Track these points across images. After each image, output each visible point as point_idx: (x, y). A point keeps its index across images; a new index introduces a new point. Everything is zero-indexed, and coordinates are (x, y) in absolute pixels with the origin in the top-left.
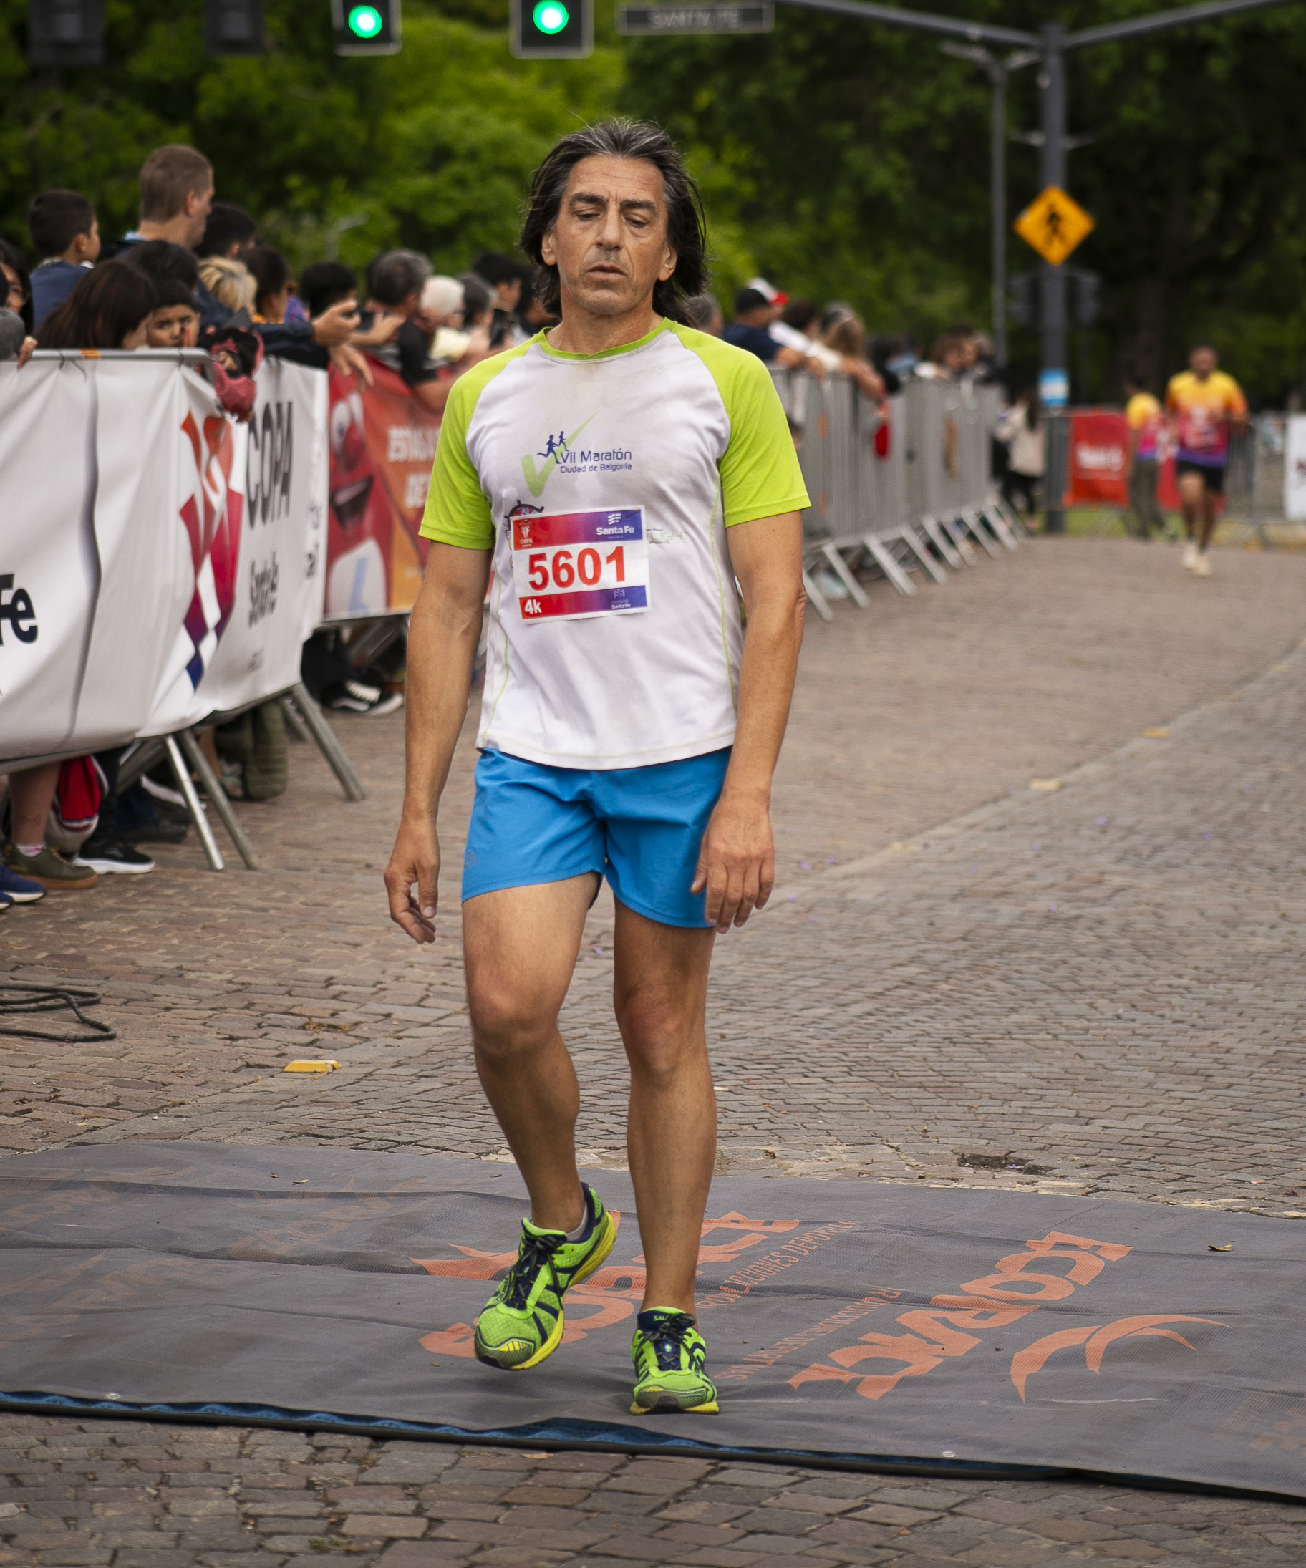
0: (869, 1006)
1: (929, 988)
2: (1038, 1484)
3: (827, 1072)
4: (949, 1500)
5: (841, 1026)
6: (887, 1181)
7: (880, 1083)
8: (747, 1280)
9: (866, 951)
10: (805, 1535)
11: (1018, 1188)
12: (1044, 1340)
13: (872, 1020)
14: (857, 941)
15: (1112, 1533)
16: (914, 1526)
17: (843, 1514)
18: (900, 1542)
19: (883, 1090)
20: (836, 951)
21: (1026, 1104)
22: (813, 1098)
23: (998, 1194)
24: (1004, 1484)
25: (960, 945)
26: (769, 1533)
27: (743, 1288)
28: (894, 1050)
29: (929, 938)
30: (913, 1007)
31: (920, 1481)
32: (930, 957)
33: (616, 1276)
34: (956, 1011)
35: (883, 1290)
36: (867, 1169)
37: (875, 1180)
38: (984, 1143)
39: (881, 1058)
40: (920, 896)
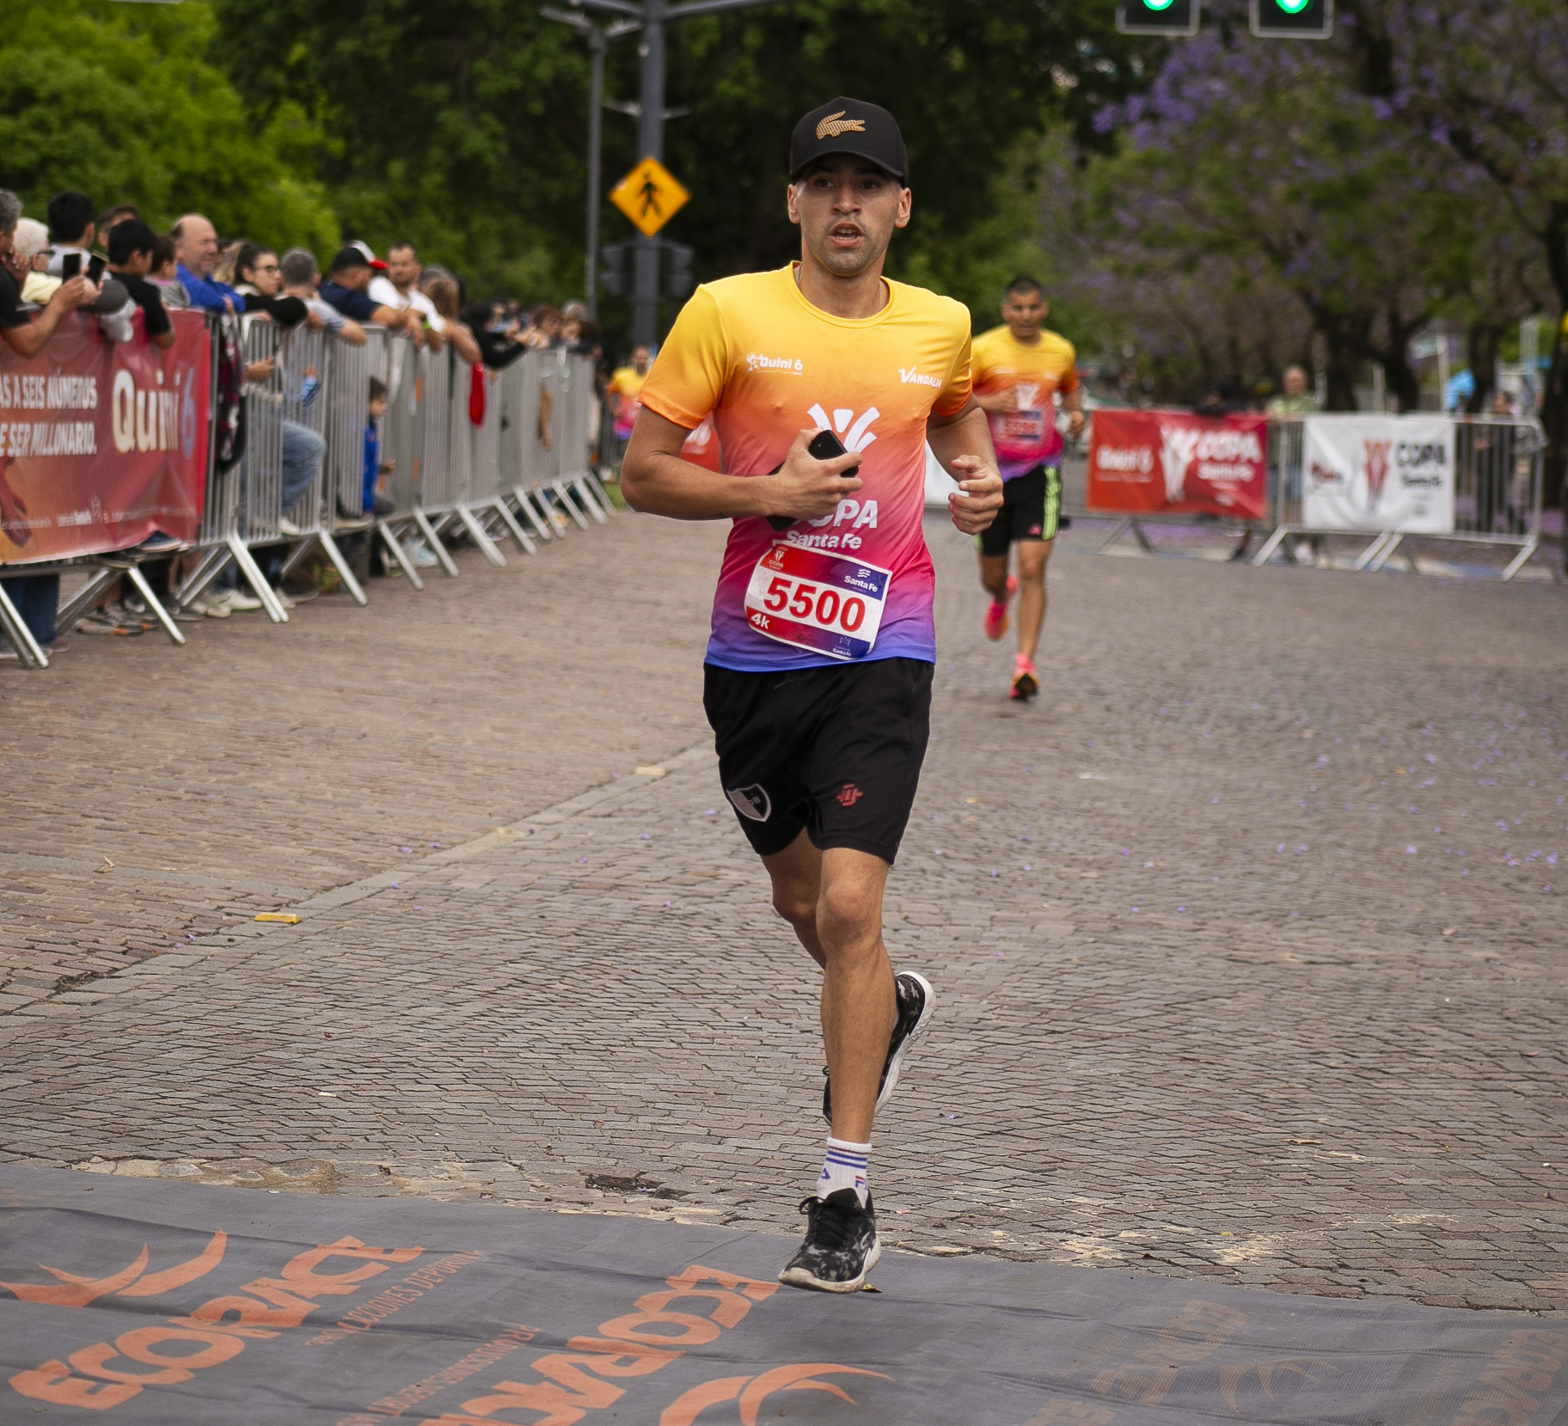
0: (481, 1005)
3: (441, 1078)
5: (453, 1027)
6: (512, 1204)
7: (497, 1092)
8: (368, 1317)
11: (651, 1213)
13: (485, 1021)
14: (463, 932)
19: (502, 1100)
20: (444, 944)
21: (654, 1119)
22: (427, 1107)
23: (631, 1221)
25: (573, 940)
27: (363, 1325)
28: (510, 1055)
29: (540, 930)
30: (527, 1008)
32: (545, 953)
33: (224, 1308)
34: (573, 1012)
36: (488, 1189)
37: (499, 1202)
38: (612, 1162)
39: (498, 1063)
40: (529, 887)
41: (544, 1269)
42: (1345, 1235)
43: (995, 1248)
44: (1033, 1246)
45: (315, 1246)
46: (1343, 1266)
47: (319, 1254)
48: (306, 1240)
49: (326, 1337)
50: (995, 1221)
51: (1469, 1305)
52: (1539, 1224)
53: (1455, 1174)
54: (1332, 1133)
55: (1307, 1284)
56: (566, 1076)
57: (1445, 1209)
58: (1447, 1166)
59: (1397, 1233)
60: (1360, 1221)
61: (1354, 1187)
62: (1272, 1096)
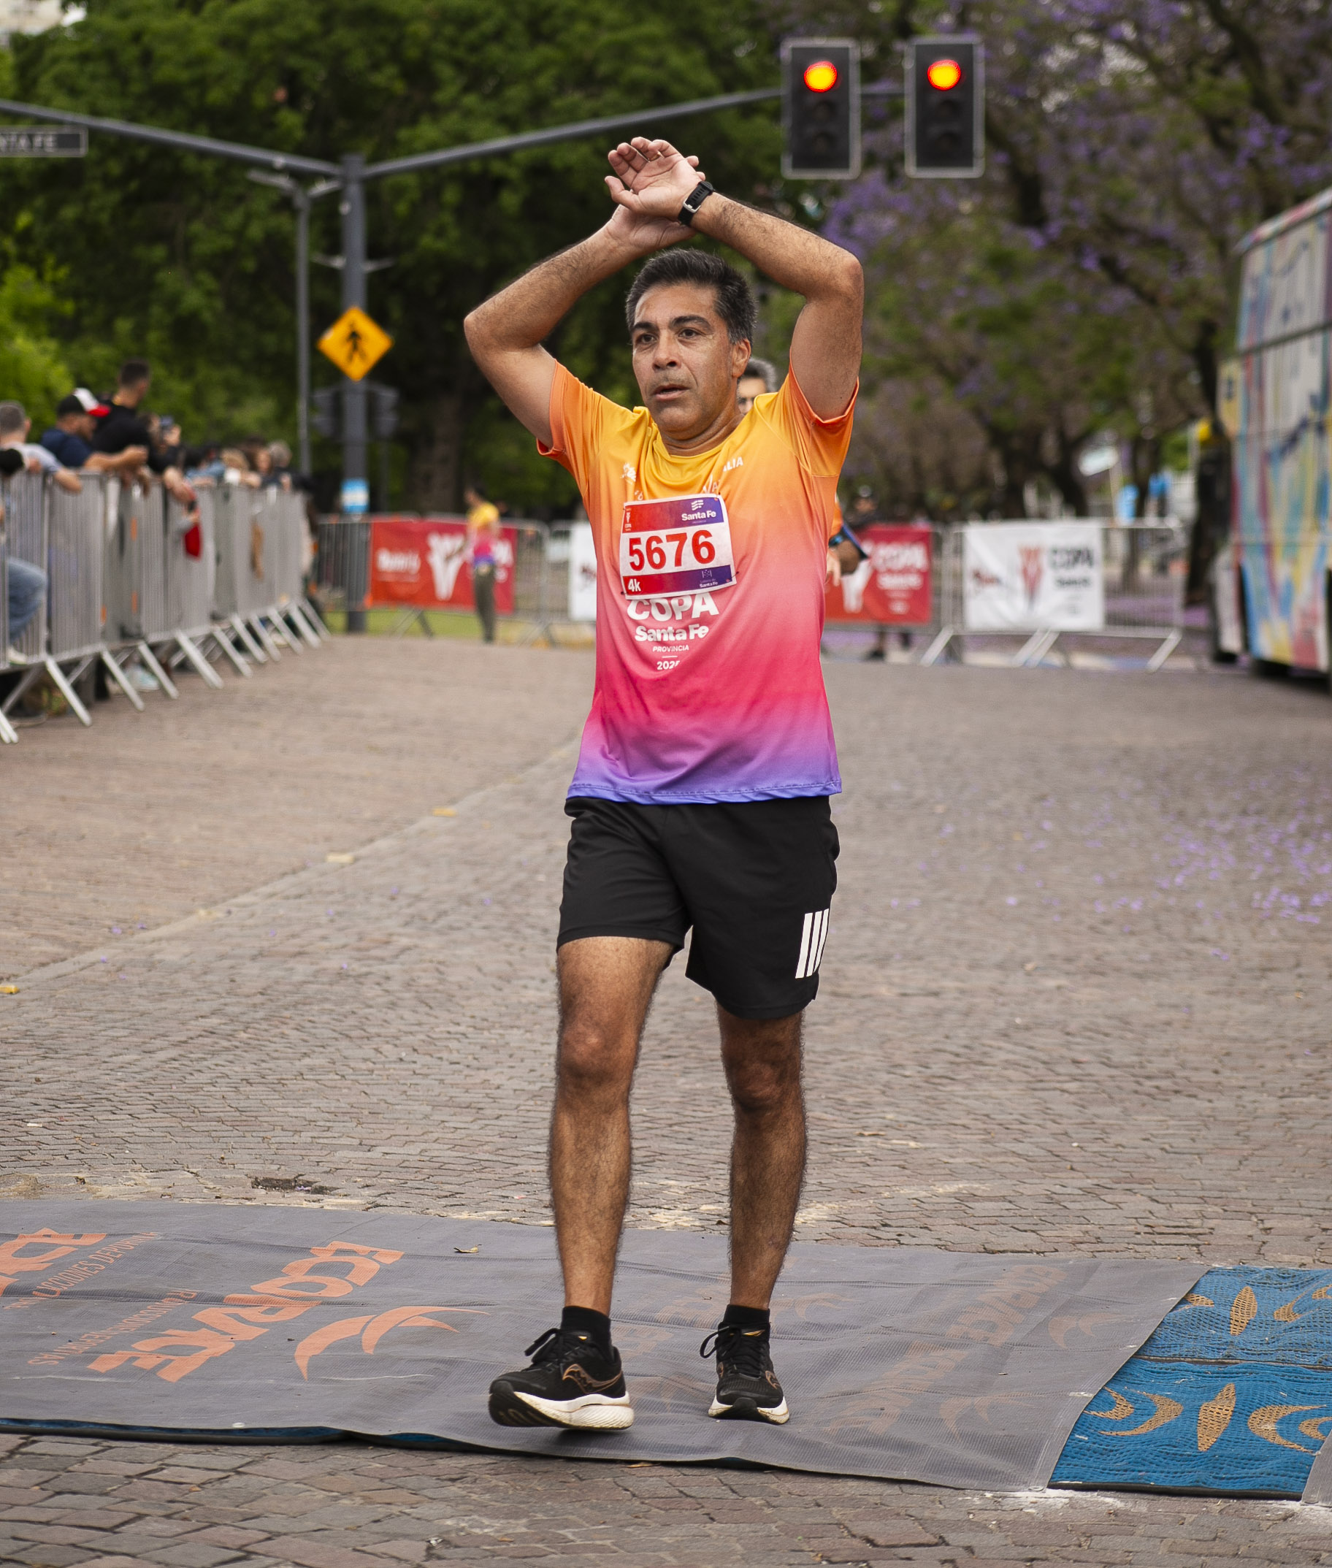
0: (173, 1053)
1: (229, 1037)
2: (315, 1447)
3: (134, 1109)
4: (236, 1462)
5: (147, 1070)
6: (187, 1201)
7: (182, 1119)
9: (171, 1005)
10: (107, 1494)
11: (305, 1204)
13: (176, 1064)
14: (163, 996)
15: (379, 1484)
16: (203, 1484)
17: (140, 1476)
18: (191, 1497)
19: (185, 1124)
20: (144, 1005)
21: (315, 1134)
22: (120, 1132)
23: (287, 1210)
24: (284, 1448)
25: (259, 999)
26: (74, 1493)
27: (54, 1293)
28: (195, 1090)
29: (230, 992)
30: (213, 1053)
31: (211, 1448)
32: (233, 1010)
34: (253, 1056)
35: (181, 1291)
36: (169, 1191)
37: (176, 1201)
38: (276, 1168)
39: (184, 1097)
40: (222, 957)
41: (208, 1243)
42: (891, 1202)
45: (16, 1236)
46: (885, 1225)
47: (19, 1243)
48: (9, 1232)
49: (24, 1303)
51: (986, 1251)
52: (1058, 1189)
53: (996, 1154)
54: (897, 1126)
55: (853, 1239)
56: (242, 1104)
57: (980, 1181)
58: (989, 1148)
59: (935, 1200)
60: (906, 1191)
61: (906, 1166)
62: (850, 1100)
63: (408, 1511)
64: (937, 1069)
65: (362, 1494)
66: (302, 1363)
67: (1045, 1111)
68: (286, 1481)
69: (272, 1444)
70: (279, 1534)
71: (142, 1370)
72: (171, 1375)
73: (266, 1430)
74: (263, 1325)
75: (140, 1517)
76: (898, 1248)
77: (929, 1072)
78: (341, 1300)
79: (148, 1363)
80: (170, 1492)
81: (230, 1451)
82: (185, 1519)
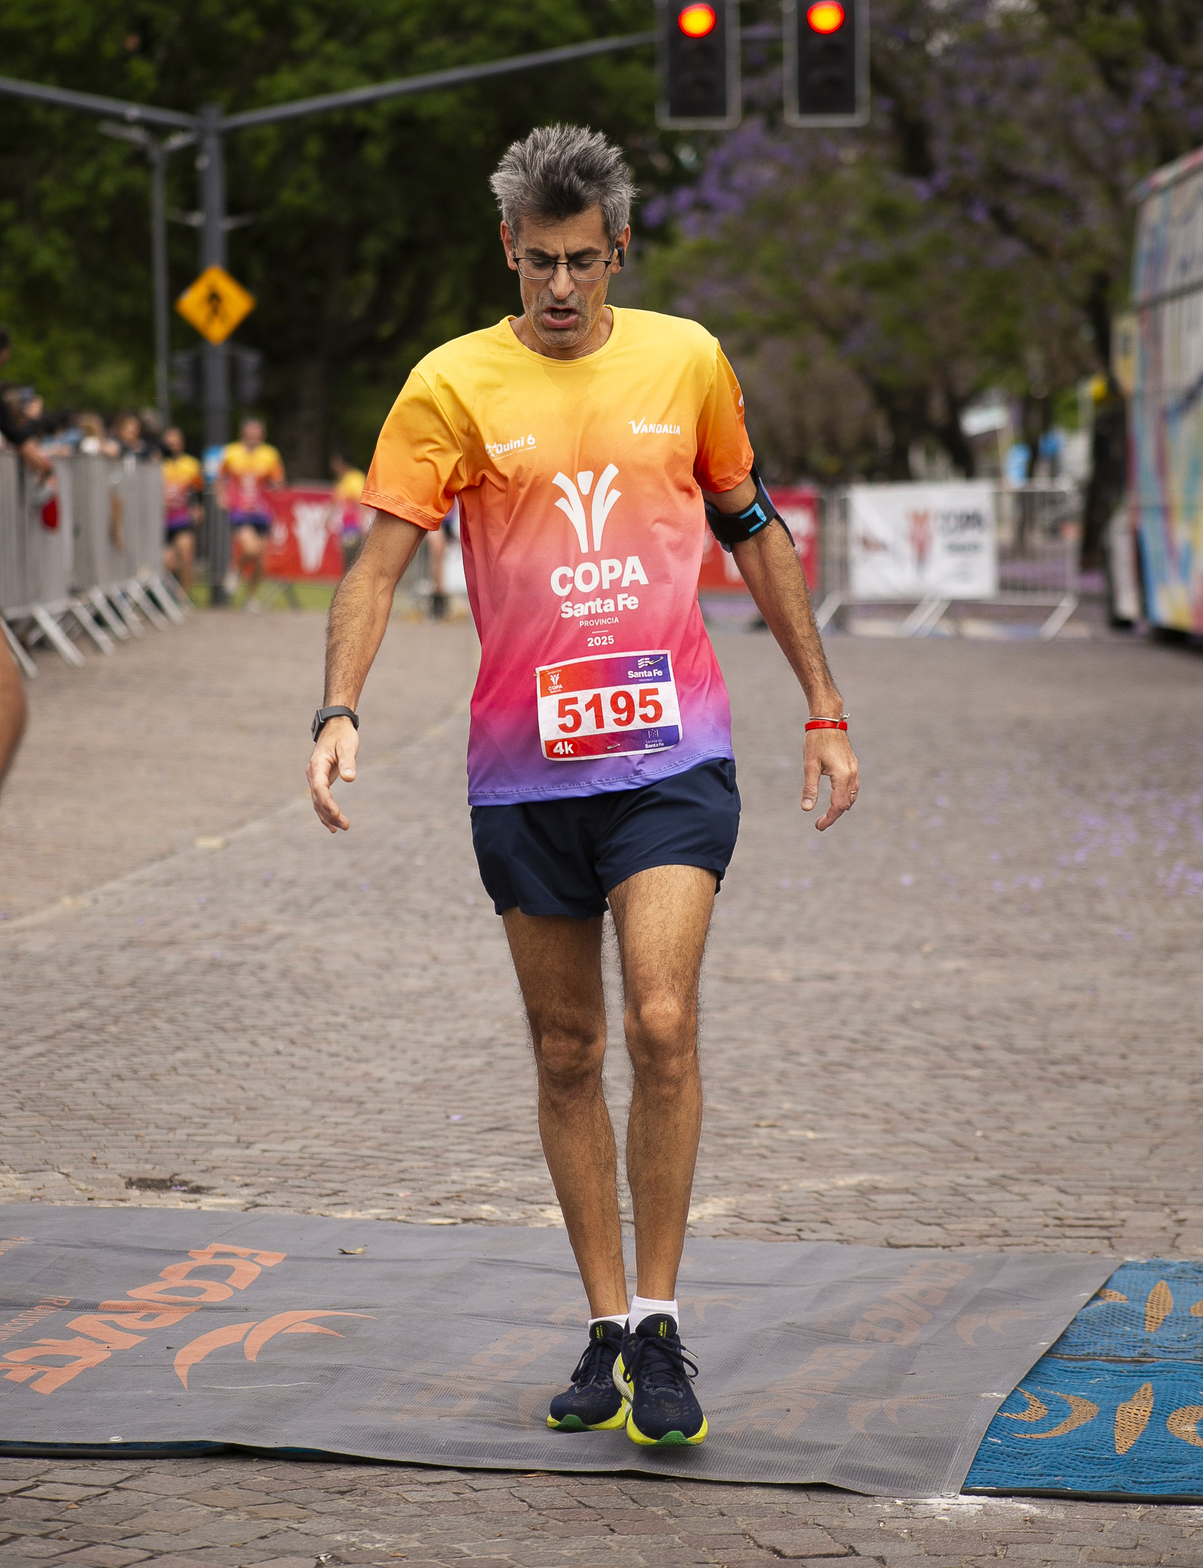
0: (40, 1048)
1: (99, 1030)
2: (196, 1461)
4: (115, 1477)
5: (13, 1066)
6: (58, 1203)
7: (51, 1117)
9: (37, 998)
11: (182, 1205)
12: (204, 1337)
13: (44, 1060)
14: (28, 989)
15: (265, 1499)
16: (81, 1501)
17: (14, 1494)
18: (68, 1515)
19: (54, 1122)
21: (191, 1131)
23: (163, 1211)
24: (165, 1462)
25: (128, 991)
28: (64, 1086)
29: (98, 984)
30: (83, 1048)
31: (88, 1463)
32: (101, 1002)
34: (125, 1050)
35: (54, 1298)
36: (39, 1193)
37: (46, 1203)
38: (149, 1167)
39: (52, 1094)
40: (89, 947)
41: (82, 1247)
42: (790, 1195)
43: (481, 1219)
44: (515, 1216)
46: (785, 1220)
50: (483, 1198)
51: (890, 1245)
52: (962, 1180)
53: (896, 1145)
54: (794, 1117)
55: (752, 1235)
56: (114, 1101)
57: (882, 1172)
58: (890, 1138)
59: (835, 1193)
60: (805, 1184)
61: (804, 1157)
62: (745, 1089)
63: (295, 1526)
64: (834, 1055)
65: (248, 1508)
66: (182, 1373)
67: (947, 1099)
68: (168, 1496)
69: (153, 1458)
70: (161, 1553)
71: (15, 1383)
72: (44, 1387)
73: (147, 1444)
74: (139, 1332)
75: (15, 1537)
76: (799, 1243)
77: (825, 1059)
78: (221, 1305)
79: (19, 1375)
80: (45, 1511)
81: (108, 1466)
82: (62, 1538)
